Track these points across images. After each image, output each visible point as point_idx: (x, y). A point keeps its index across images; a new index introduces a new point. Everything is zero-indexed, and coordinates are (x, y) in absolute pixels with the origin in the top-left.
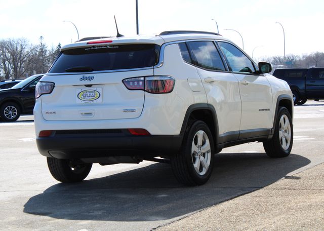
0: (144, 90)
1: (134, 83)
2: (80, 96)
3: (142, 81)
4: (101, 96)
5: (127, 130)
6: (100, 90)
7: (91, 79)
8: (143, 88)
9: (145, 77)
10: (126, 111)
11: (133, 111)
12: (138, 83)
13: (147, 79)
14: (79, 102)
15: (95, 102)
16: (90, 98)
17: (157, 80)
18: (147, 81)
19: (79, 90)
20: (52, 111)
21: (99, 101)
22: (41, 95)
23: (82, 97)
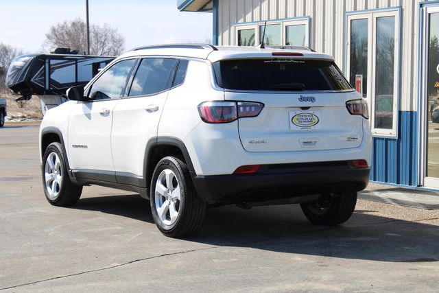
0: (362, 115)
2: (293, 120)
3: (358, 104)
4: (320, 121)
6: (317, 113)
7: (312, 99)
12: (356, 108)
14: (293, 127)
15: (312, 128)
16: (307, 123)
20: (261, 139)
21: (318, 127)
22: (237, 119)
23: (297, 122)
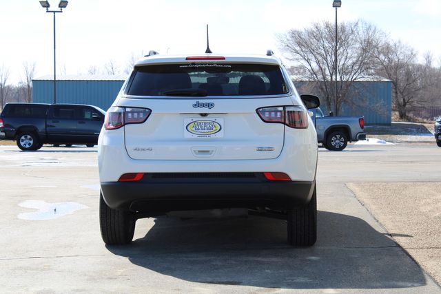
0: (285, 123)
1: (270, 114)
2: (189, 128)
3: (280, 111)
4: (222, 129)
5: (262, 174)
6: (220, 120)
7: (210, 106)
8: (283, 121)
9: (284, 107)
10: (260, 149)
11: (270, 149)
12: (276, 115)
13: (288, 109)
14: (187, 135)
15: (213, 136)
16: (206, 131)
17: (294, 112)
18: (288, 112)
19: (188, 121)
21: (220, 135)
22: (124, 125)
23: (194, 129)
